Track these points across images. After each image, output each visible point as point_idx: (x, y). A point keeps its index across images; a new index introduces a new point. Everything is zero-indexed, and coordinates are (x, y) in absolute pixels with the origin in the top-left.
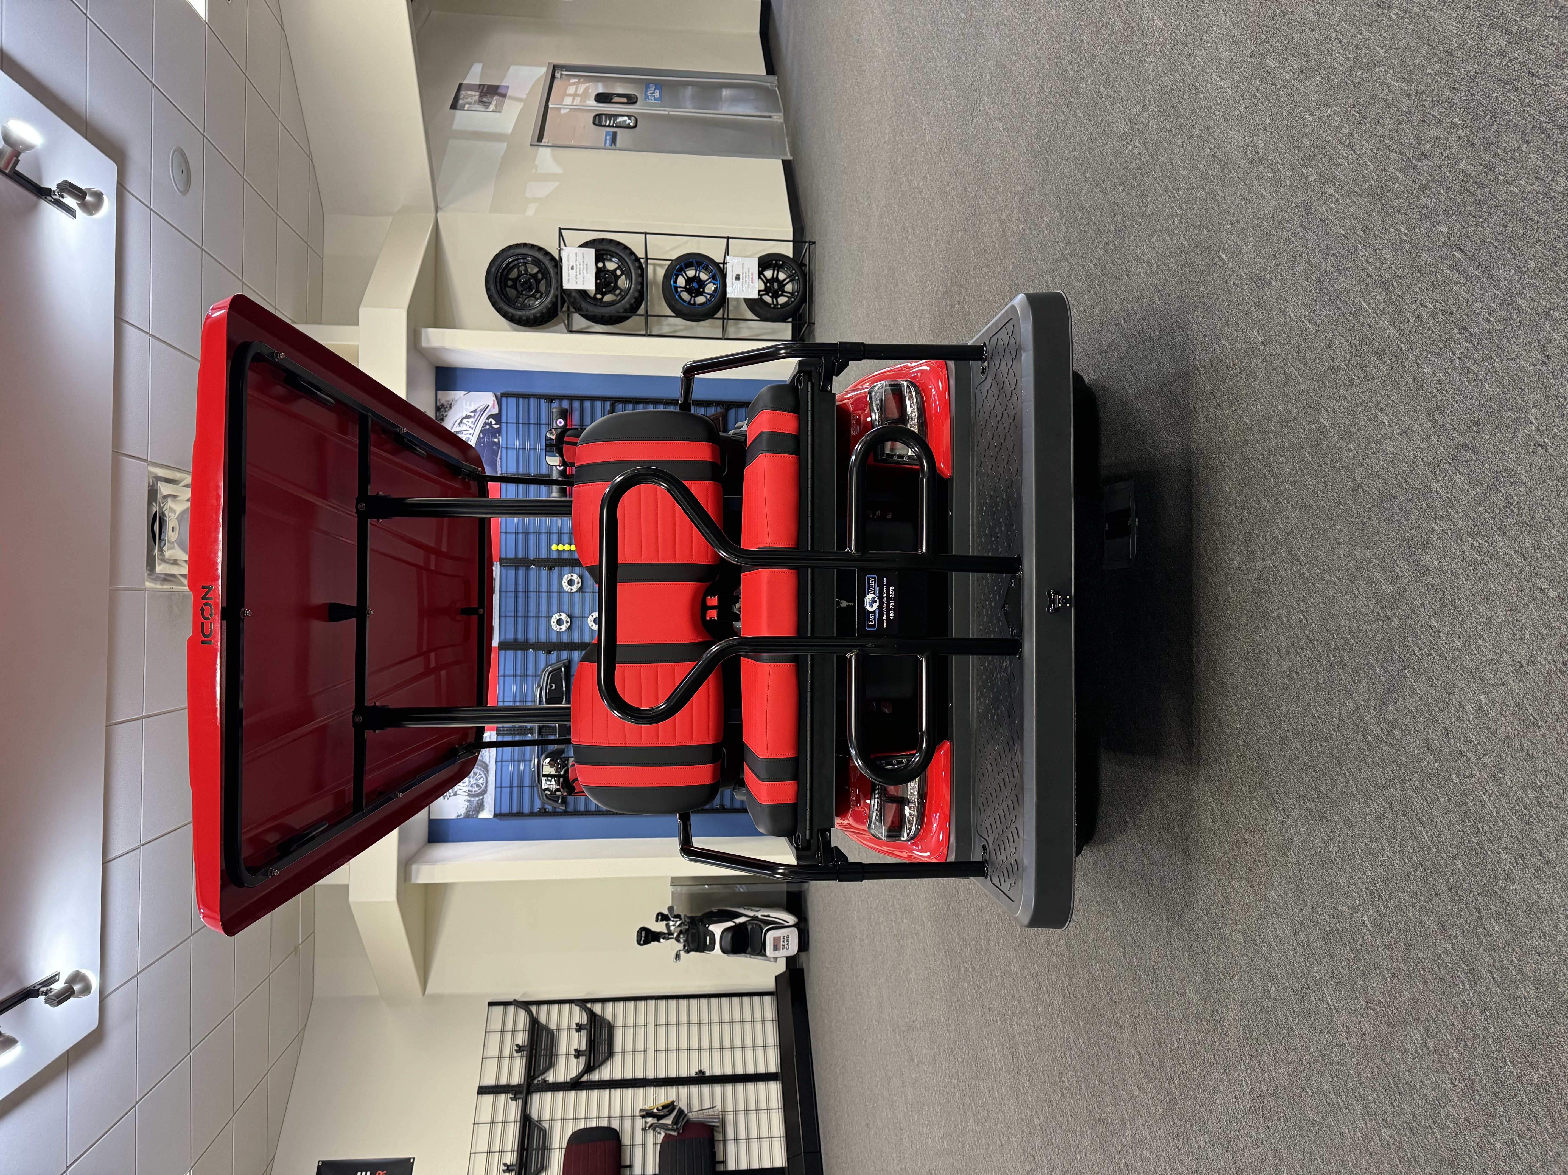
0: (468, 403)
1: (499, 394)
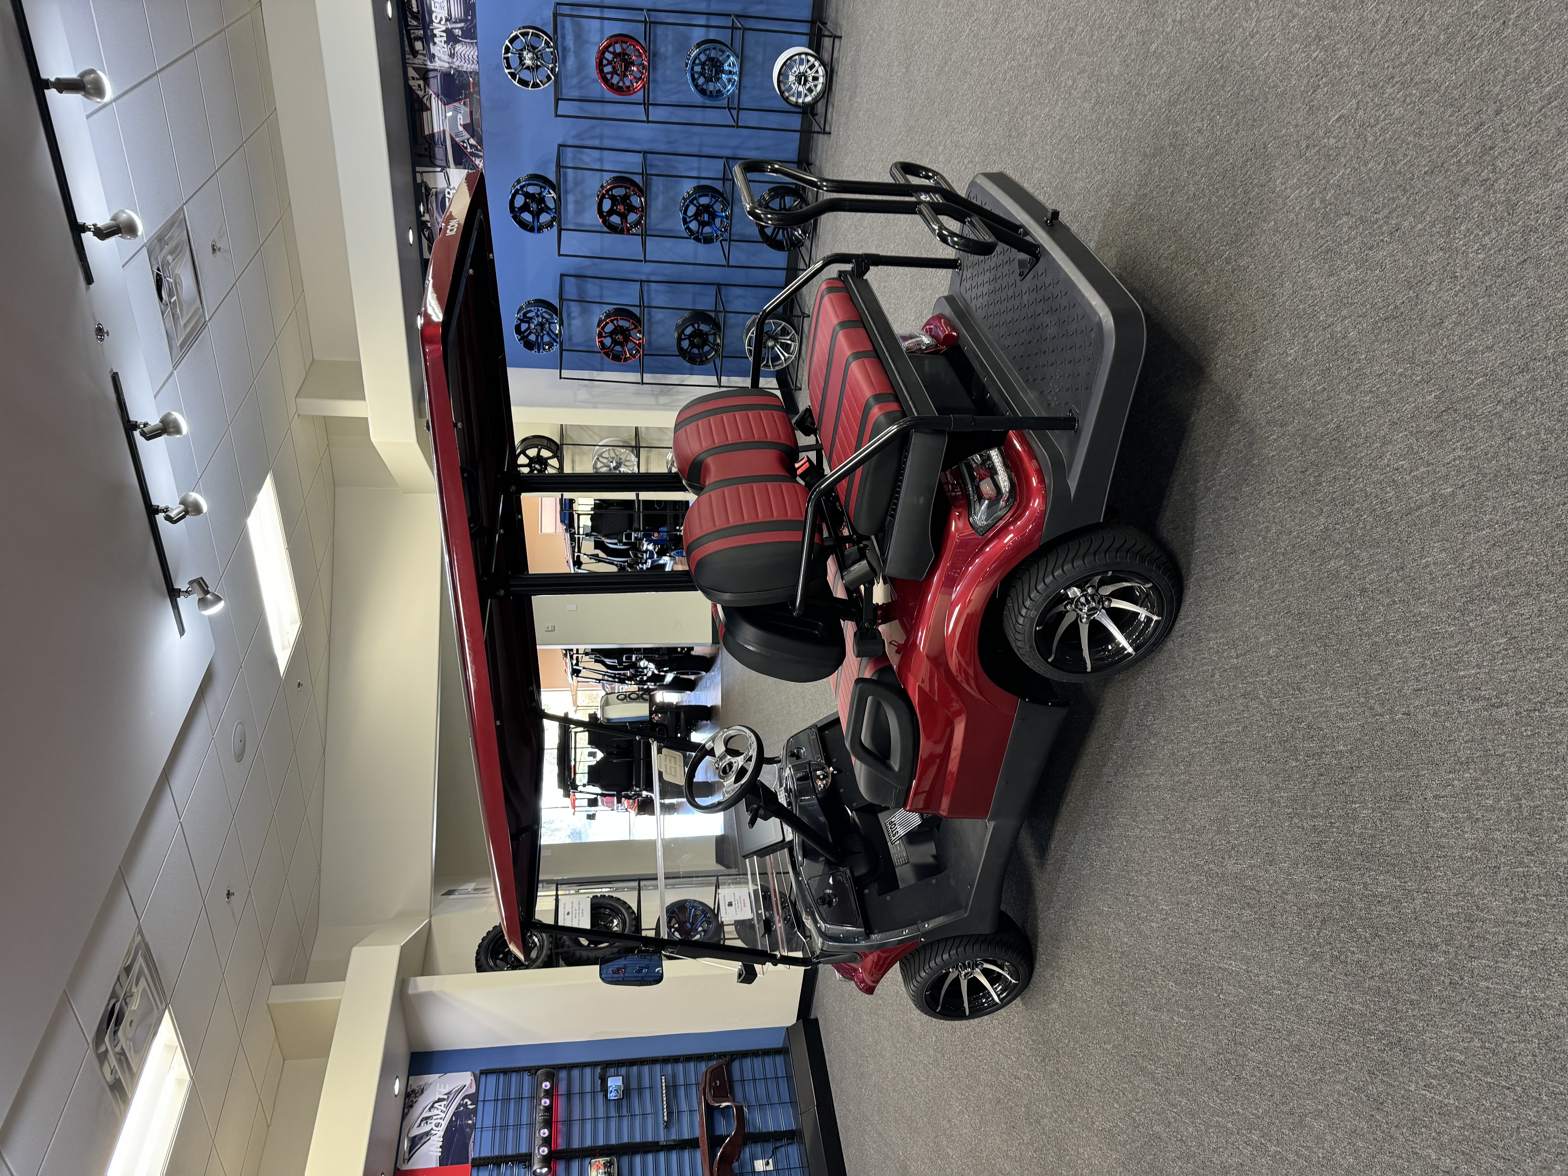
0: (442, 1086)
1: (478, 1072)
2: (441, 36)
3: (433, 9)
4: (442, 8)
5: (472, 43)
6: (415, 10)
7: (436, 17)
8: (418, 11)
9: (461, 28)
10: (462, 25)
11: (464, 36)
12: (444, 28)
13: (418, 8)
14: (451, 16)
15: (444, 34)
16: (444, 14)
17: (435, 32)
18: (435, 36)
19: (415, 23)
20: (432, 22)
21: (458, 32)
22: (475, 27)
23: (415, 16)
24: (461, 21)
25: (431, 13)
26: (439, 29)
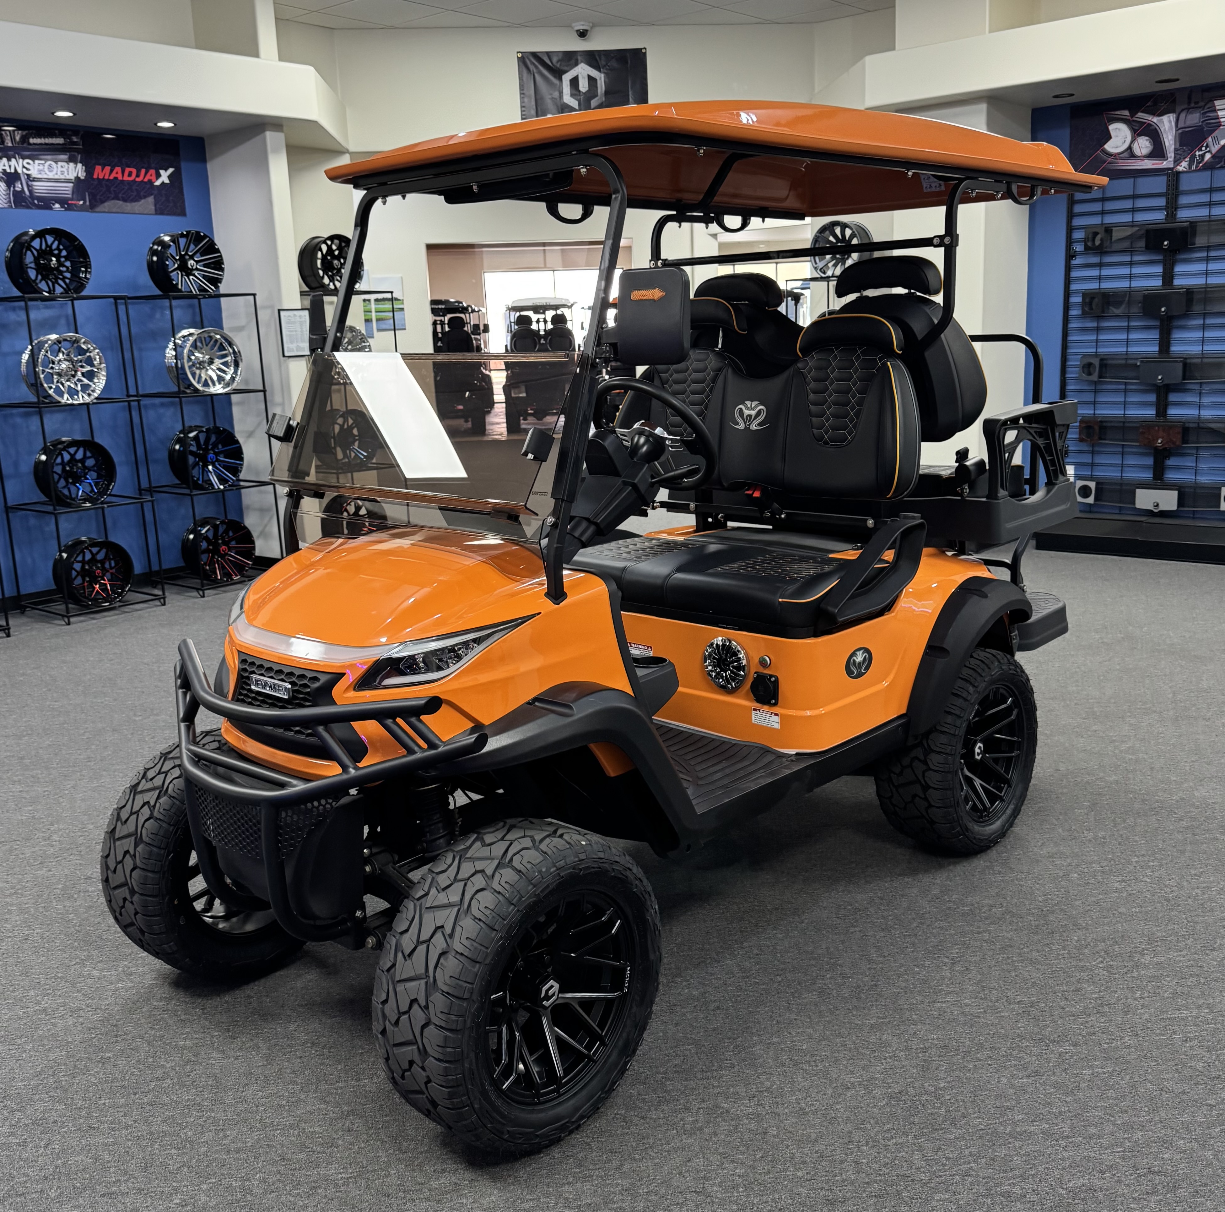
2: (10, 166)
3: (37, 162)
4: (40, 171)
5: (10, 202)
6: (32, 141)
7: (28, 163)
8: (29, 144)
9: (23, 190)
10: (27, 193)
11: (16, 193)
12: (19, 170)
13: (34, 144)
14: (34, 181)
15: (13, 171)
16: (34, 173)
17: (13, 160)
18: (9, 160)
19: (18, 138)
20: (23, 158)
21: (18, 187)
22: (28, 207)
23: (24, 139)
24: (30, 191)
25: (33, 158)
26: (17, 165)
